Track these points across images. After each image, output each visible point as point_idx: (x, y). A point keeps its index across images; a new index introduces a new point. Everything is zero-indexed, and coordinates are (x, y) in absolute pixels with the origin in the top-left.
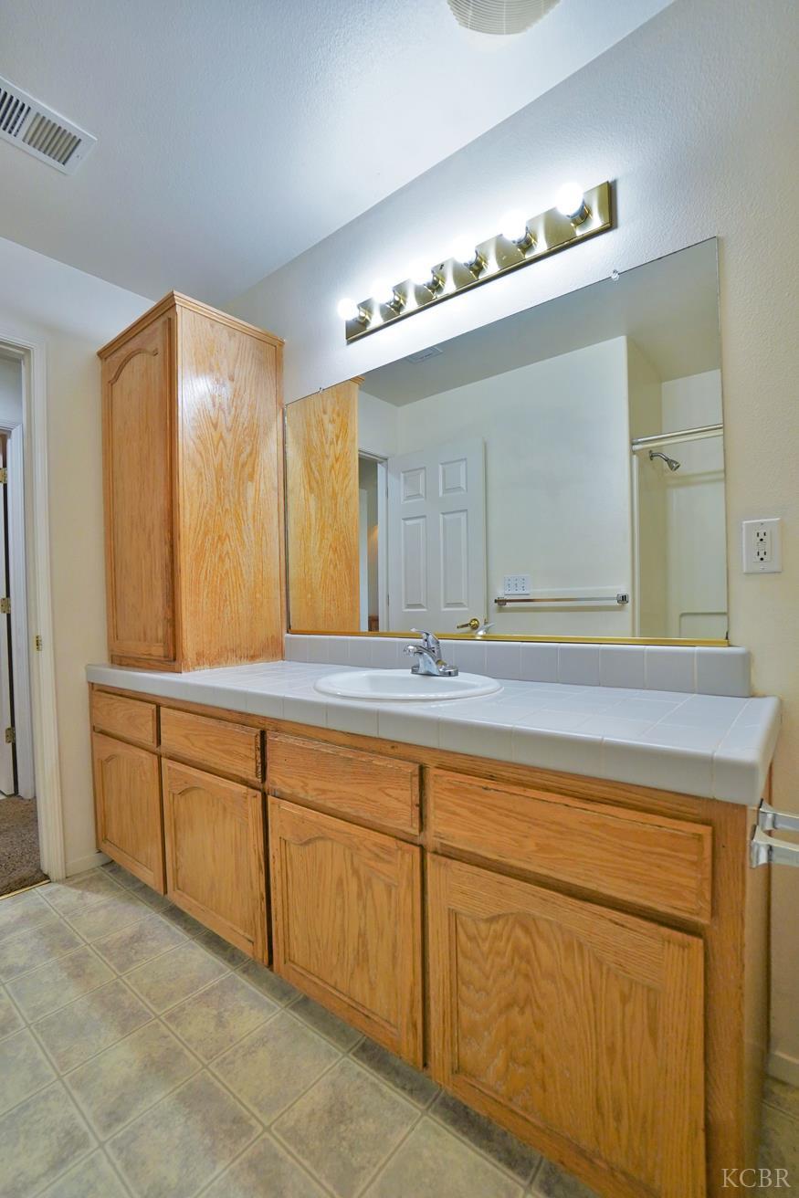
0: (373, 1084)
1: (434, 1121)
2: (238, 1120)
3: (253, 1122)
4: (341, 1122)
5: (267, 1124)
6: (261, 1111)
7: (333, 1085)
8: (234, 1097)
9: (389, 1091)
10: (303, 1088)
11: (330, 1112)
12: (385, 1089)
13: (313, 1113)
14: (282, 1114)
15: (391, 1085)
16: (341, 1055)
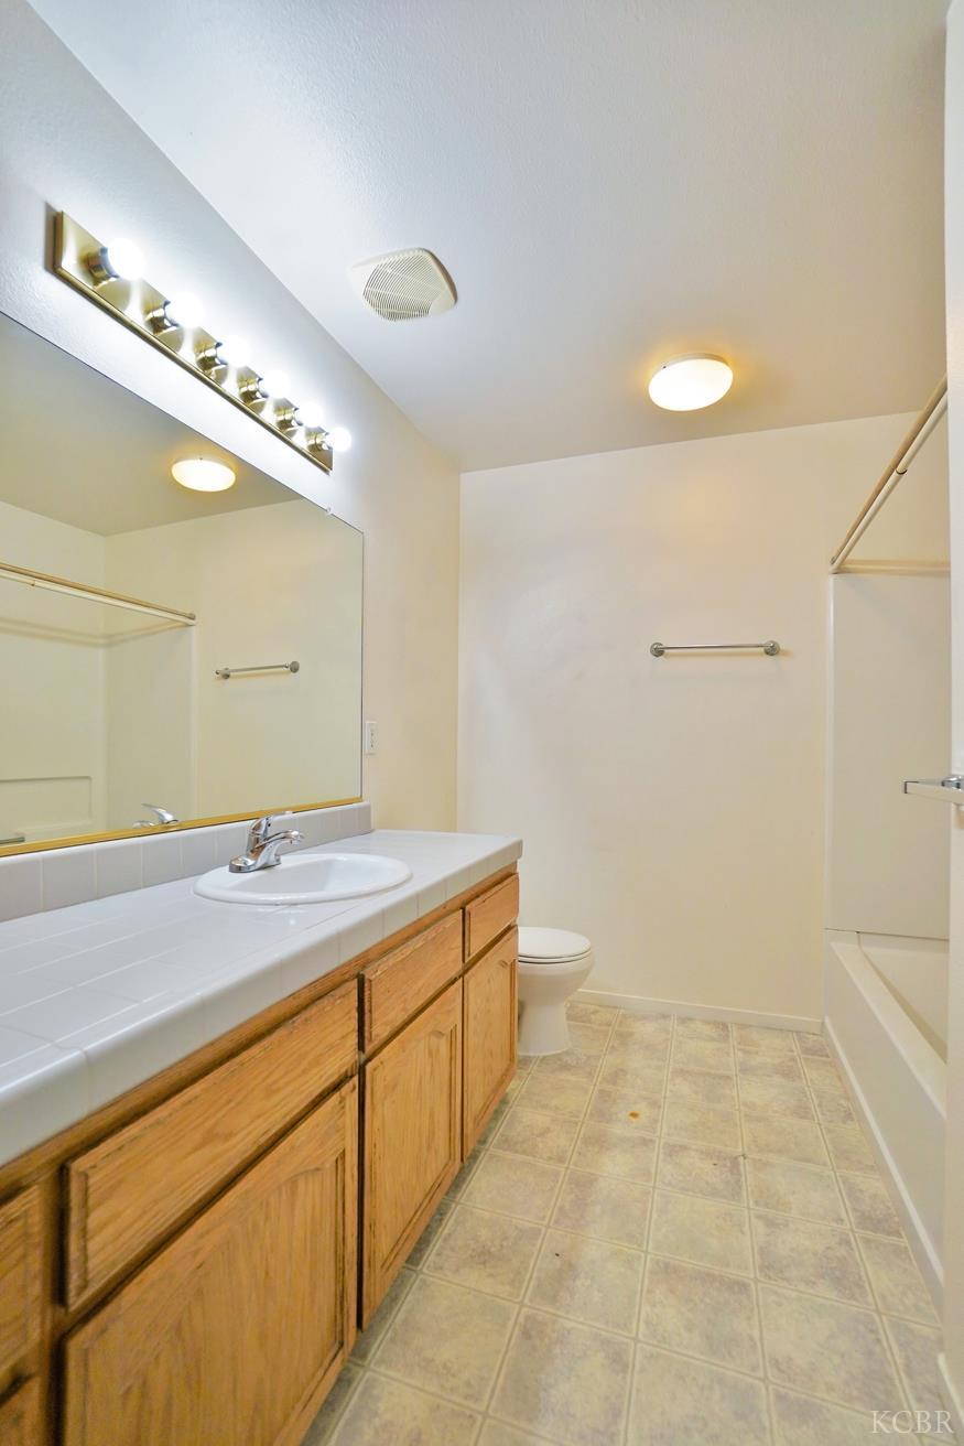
0: (445, 1240)
1: (462, 1198)
2: (526, 1335)
3: (521, 1320)
4: (489, 1252)
5: (517, 1306)
6: (509, 1319)
7: (457, 1270)
8: (506, 1352)
9: (448, 1227)
10: (469, 1293)
11: (484, 1263)
12: (446, 1231)
13: (491, 1275)
14: (503, 1299)
15: (440, 1230)
16: (421, 1276)
